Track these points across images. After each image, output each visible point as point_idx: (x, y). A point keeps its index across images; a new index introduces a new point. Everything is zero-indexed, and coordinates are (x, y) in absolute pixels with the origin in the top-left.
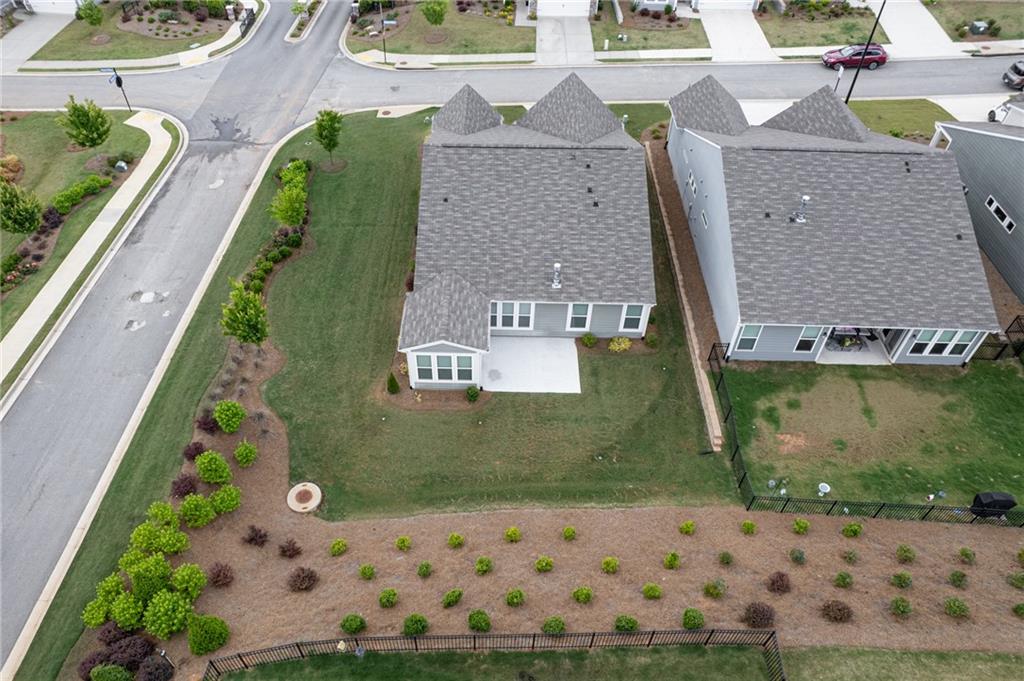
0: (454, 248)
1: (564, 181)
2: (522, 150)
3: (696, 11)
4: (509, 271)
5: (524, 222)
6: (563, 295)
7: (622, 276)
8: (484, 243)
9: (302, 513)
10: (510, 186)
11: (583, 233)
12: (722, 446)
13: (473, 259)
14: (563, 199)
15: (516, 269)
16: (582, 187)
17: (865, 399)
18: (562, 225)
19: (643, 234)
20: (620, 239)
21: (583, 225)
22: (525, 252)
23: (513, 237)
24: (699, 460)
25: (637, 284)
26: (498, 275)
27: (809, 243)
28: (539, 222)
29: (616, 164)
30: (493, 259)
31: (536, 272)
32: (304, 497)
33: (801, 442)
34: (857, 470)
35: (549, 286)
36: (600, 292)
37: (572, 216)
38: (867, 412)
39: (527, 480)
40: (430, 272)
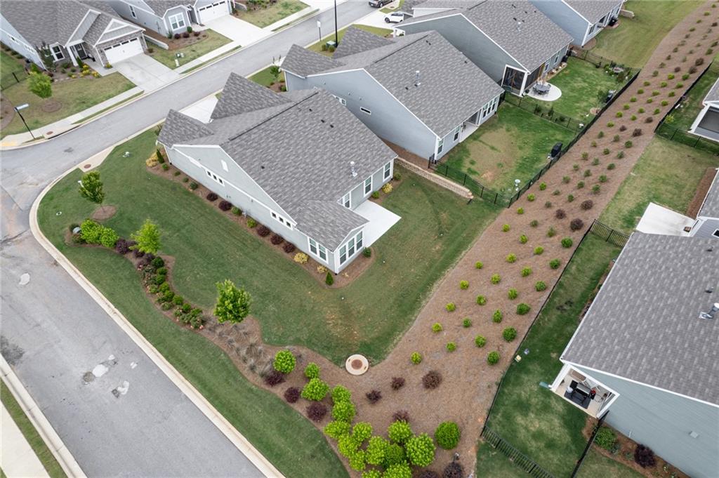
0: (293, 188)
1: (307, 124)
2: (272, 120)
3: (202, 25)
4: (328, 182)
5: (311, 154)
6: (362, 177)
7: (374, 152)
8: (304, 176)
9: (367, 371)
10: (286, 141)
11: (340, 143)
12: (473, 195)
13: (308, 188)
14: (316, 132)
15: (331, 179)
16: (318, 122)
17: (487, 145)
18: (328, 145)
19: (363, 128)
20: (357, 136)
21: (337, 139)
22: (327, 168)
23: (314, 165)
24: (470, 206)
25: (383, 151)
26: (327, 187)
27: (430, 92)
28: (318, 150)
29: (320, 102)
30: (316, 182)
31: (340, 174)
32: (357, 364)
33: (490, 173)
34: (514, 170)
35: (352, 177)
36: (374, 165)
37: (328, 138)
38: (493, 148)
39: (431, 266)
40: (295, 208)
